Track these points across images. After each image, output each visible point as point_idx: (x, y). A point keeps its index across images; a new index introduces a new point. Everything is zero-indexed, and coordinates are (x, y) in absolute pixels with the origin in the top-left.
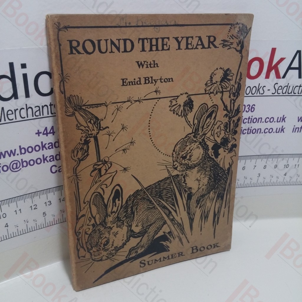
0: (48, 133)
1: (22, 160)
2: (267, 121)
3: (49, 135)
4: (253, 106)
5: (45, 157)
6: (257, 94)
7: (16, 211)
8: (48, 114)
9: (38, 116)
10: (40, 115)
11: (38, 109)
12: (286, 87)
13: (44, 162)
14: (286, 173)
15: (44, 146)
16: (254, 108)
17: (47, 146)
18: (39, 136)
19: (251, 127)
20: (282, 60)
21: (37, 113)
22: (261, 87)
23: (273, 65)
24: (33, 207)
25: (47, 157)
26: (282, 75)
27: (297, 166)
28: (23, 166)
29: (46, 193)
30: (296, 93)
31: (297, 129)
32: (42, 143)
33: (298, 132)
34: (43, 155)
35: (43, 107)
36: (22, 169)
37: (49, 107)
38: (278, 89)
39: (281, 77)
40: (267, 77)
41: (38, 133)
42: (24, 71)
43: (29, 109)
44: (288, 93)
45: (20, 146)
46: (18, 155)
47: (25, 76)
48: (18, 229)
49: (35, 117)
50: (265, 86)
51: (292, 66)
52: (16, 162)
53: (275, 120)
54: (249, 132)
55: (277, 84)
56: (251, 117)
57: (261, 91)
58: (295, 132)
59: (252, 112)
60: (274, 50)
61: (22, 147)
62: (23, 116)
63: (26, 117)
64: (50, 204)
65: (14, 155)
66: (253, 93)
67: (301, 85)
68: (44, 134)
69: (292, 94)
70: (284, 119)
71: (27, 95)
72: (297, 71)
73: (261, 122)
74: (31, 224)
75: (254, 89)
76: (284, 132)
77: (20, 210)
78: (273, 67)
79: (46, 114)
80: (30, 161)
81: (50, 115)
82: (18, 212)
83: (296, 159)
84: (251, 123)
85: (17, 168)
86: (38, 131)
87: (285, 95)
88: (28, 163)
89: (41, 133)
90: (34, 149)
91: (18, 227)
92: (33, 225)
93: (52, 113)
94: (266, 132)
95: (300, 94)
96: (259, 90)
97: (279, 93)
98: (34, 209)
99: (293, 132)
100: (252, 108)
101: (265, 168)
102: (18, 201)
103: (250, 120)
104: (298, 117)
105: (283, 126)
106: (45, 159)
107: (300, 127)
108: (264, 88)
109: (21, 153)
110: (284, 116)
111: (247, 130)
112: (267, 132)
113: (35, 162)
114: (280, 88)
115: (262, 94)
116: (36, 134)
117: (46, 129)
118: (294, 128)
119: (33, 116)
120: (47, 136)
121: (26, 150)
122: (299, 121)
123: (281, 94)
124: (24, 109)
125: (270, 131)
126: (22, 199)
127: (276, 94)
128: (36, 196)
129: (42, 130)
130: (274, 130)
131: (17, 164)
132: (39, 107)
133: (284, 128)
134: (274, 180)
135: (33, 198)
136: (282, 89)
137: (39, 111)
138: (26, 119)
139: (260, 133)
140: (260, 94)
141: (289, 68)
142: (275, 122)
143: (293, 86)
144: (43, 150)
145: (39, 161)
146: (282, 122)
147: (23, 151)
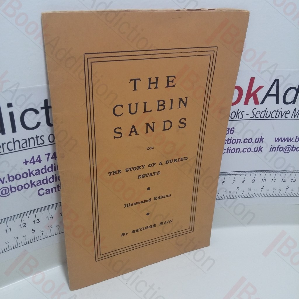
0: (35, 162)
1: (10, 186)
2: (245, 142)
3: (35, 163)
4: (233, 129)
5: (33, 182)
6: (236, 118)
7: (6, 230)
8: (35, 145)
9: (25, 147)
10: (27, 147)
11: (25, 141)
12: (264, 112)
13: (32, 187)
14: (263, 187)
15: (31, 173)
16: (233, 131)
17: (34, 173)
18: (26, 164)
19: (231, 147)
20: (260, 88)
21: (24, 145)
22: (240, 112)
23: (251, 93)
24: (22, 226)
25: (34, 182)
26: (260, 101)
27: (274, 180)
28: (12, 192)
29: (34, 213)
30: (273, 117)
31: (274, 149)
32: (29, 170)
33: (275, 151)
34: (31, 181)
35: (29, 139)
36: (11, 194)
37: (35, 139)
38: (256, 114)
39: (260, 103)
40: (246, 103)
41: (26, 162)
42: (10, 109)
43: (16, 142)
44: (266, 117)
45: (8, 175)
46: (6, 182)
47: (11, 114)
48: (8, 245)
49: (22, 149)
50: (244, 112)
51: (270, 93)
52: (5, 189)
53: (254, 140)
54: (228, 152)
55: (256, 109)
56: (230, 139)
57: (240, 116)
58: (272, 151)
59: (231, 134)
60: (252, 80)
61: (10, 176)
62: (10, 149)
63: (13, 149)
64: (38, 222)
65: (3, 183)
66: (232, 117)
67: (278, 110)
68: (31, 163)
69: (270, 118)
70: (261, 140)
71: (14, 130)
72: (275, 98)
73: (240, 143)
74: (21, 240)
75: (234, 113)
76: (261, 151)
77: (10, 228)
78: (252, 94)
79: (32, 145)
80: (18, 187)
81: (36, 145)
82: (8, 230)
83: (273, 175)
84: (230, 143)
85: (6, 193)
86: (26, 160)
87: (263, 118)
88: (16, 189)
89: (28, 162)
90: (21, 176)
91: (8, 243)
92: (23, 240)
93: (38, 144)
94: (244, 151)
95: (277, 118)
96: (238, 115)
97: (257, 117)
98: (24, 227)
99: (270, 151)
100: (231, 131)
101: (243, 182)
102: (8, 221)
103: (229, 141)
104: (276, 138)
105: (260, 146)
106: (32, 184)
107: (277, 146)
108: (243, 113)
109: (10, 181)
110: (262, 137)
111: (227, 150)
112: (246, 151)
113: (23, 187)
114: (259, 113)
115: (240, 118)
116: (24, 163)
117: (33, 158)
118: (271, 148)
119: (20, 148)
120: (34, 164)
121: (15, 178)
122: (276, 141)
123: (260, 118)
124: (11, 142)
125: (249, 150)
126: (12, 220)
127: (255, 118)
128: (24, 216)
129: (29, 159)
130: (253, 150)
131: (6, 190)
132: (26, 140)
133: (262, 148)
134: (252, 192)
135: (22, 218)
136: (261, 113)
137: (26, 143)
138: (14, 150)
139: (239, 152)
140: (239, 118)
141: (268, 95)
142: (253, 142)
143: (271, 111)
144: (30, 176)
145: (27, 186)
146: (260, 142)
147: (11, 179)
